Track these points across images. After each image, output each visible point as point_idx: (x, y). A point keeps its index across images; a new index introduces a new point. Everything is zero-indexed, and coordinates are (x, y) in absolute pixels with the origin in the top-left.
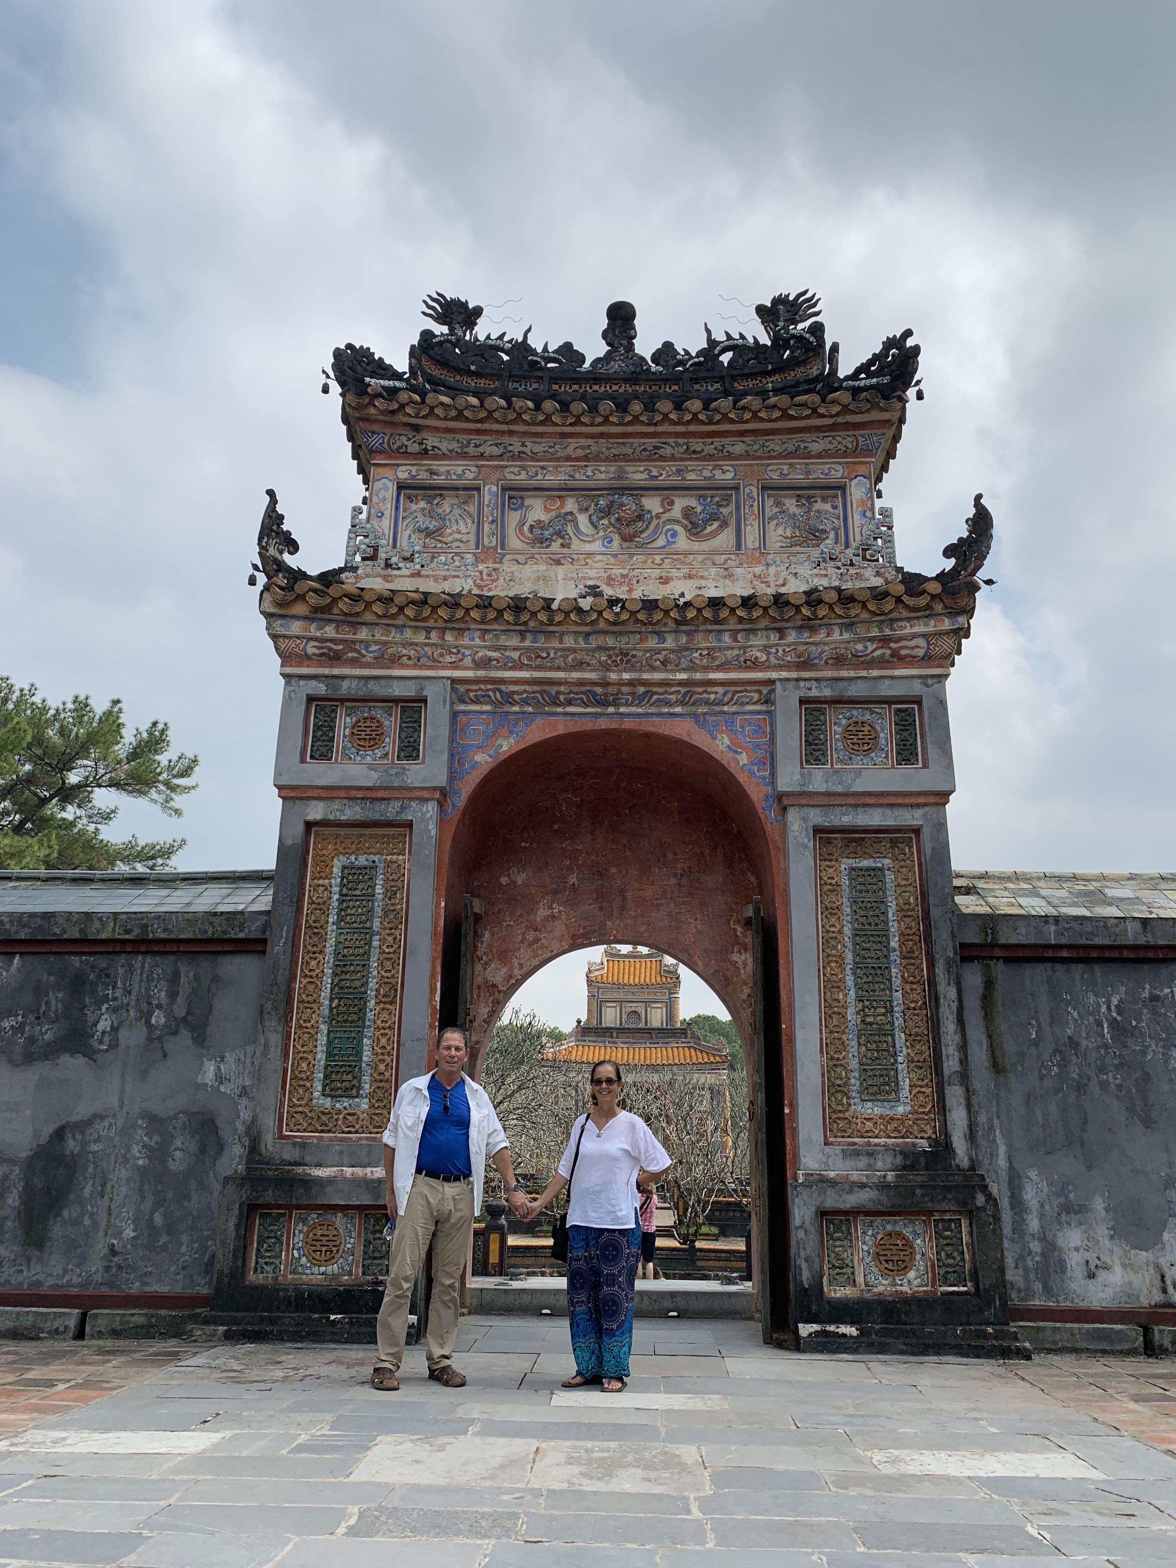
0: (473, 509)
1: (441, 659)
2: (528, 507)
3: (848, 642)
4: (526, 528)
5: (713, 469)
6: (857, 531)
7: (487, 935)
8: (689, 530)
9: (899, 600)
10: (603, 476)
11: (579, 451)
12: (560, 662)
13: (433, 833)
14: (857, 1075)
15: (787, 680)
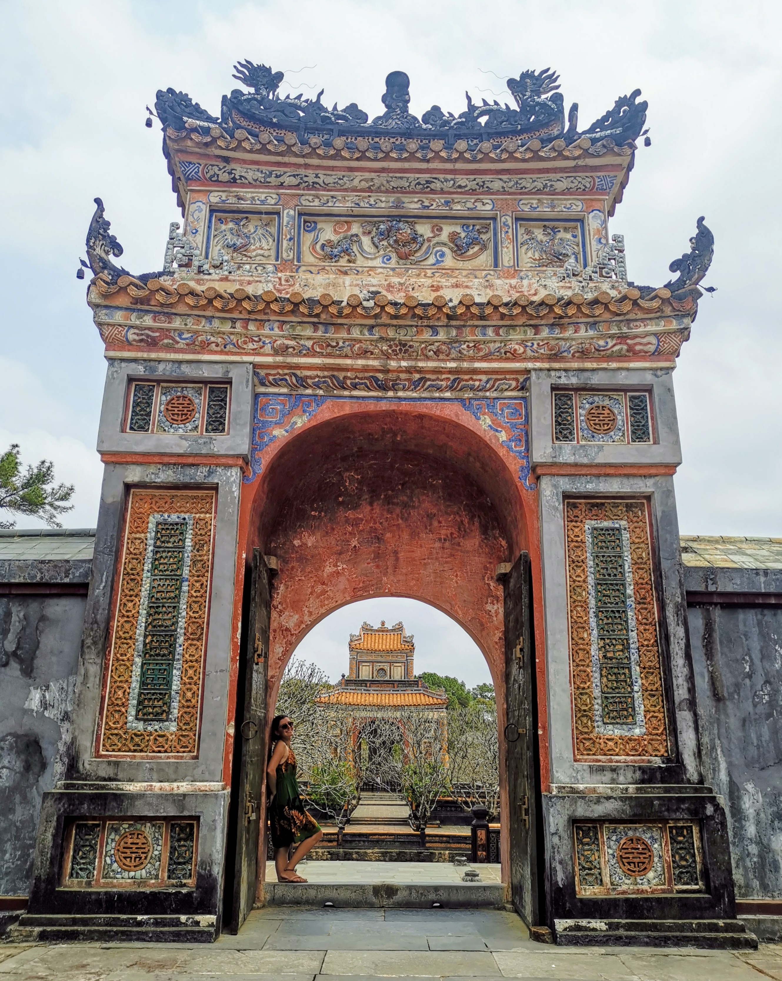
0: (273, 230)
1: (245, 346)
2: (320, 230)
3: (592, 338)
4: (318, 247)
5: (475, 201)
6: (594, 254)
7: (282, 587)
8: (455, 252)
9: (635, 303)
10: (383, 205)
11: (363, 183)
12: (347, 350)
13: (236, 494)
14: (599, 701)
15: (541, 370)
